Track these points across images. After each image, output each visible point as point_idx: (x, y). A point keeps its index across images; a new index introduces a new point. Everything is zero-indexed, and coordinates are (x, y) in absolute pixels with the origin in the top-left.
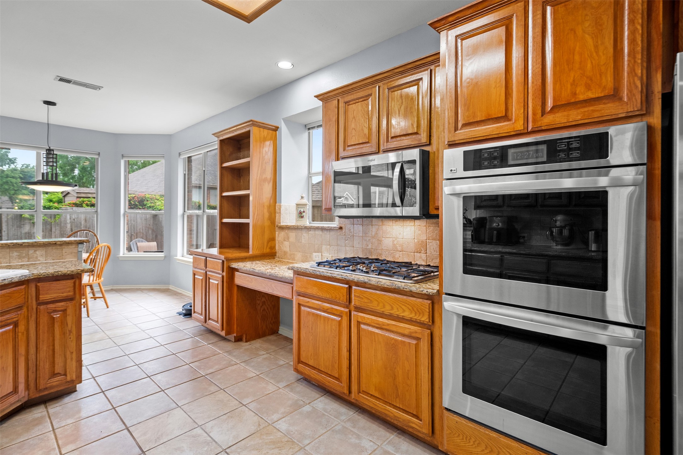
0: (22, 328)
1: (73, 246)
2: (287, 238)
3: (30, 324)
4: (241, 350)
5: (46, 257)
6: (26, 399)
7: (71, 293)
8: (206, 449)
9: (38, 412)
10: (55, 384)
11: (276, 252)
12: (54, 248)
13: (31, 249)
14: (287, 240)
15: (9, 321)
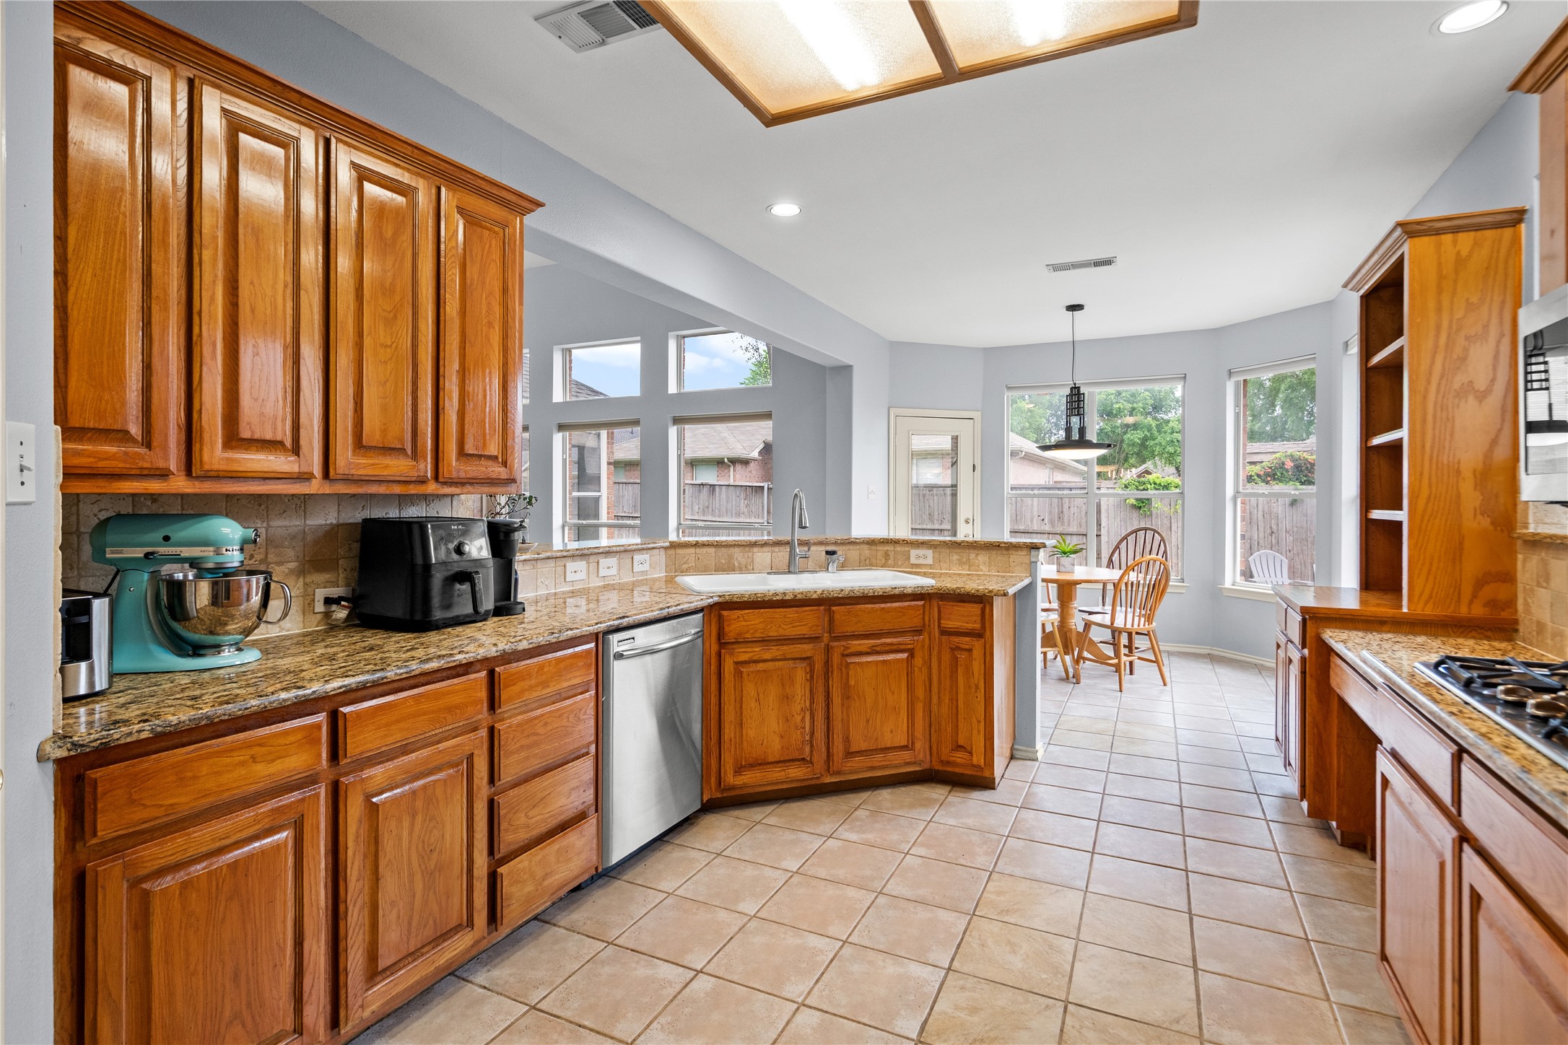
0: (918, 661)
1: (1024, 553)
2: (1545, 578)
3: (933, 660)
4: (1336, 870)
5: (990, 566)
6: (926, 766)
7: (978, 626)
8: (1044, 976)
9: (938, 792)
10: (959, 760)
11: (1516, 622)
12: (999, 552)
13: (972, 551)
14: (1545, 585)
15: (902, 647)
